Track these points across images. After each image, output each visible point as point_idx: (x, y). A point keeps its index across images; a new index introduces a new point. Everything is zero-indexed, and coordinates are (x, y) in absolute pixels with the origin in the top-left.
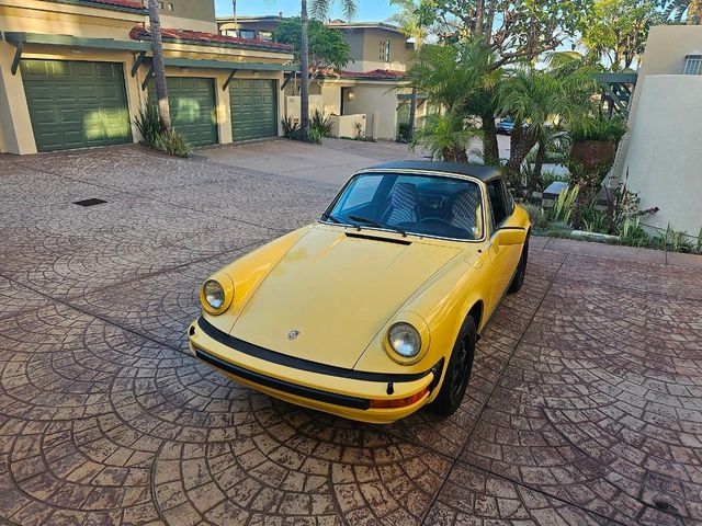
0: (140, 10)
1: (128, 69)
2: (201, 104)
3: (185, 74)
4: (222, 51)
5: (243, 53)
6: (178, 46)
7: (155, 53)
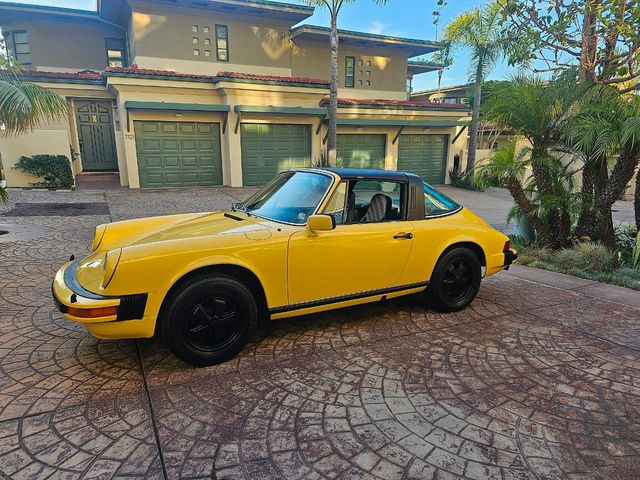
0: (327, 86)
1: (314, 129)
2: (372, 155)
3: (360, 131)
4: (395, 112)
5: (414, 113)
6: (355, 110)
7: (331, 115)
